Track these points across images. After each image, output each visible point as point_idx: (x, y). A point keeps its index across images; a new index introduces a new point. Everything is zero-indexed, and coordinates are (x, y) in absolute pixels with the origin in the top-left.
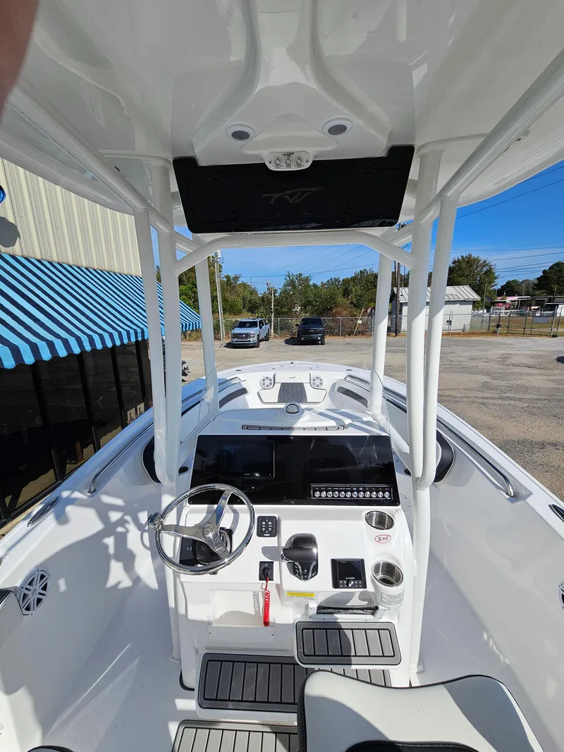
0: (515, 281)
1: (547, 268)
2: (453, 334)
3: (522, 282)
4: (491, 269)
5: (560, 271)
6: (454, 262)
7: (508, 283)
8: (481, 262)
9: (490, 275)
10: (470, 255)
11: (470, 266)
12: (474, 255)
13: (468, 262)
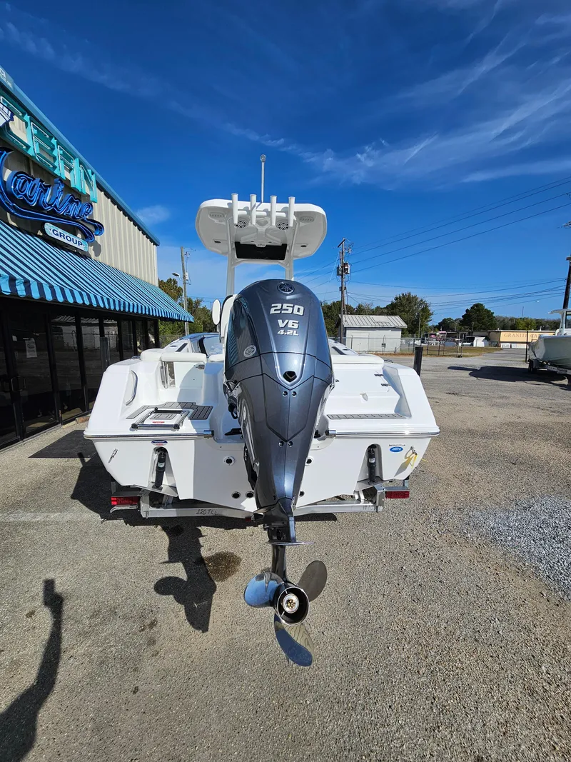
0: (449, 319)
1: (469, 308)
2: (386, 354)
3: (455, 321)
4: (427, 306)
5: (479, 310)
6: (396, 299)
7: (444, 320)
8: (419, 300)
9: (426, 312)
10: (409, 294)
11: (410, 303)
12: (413, 294)
13: (408, 299)
